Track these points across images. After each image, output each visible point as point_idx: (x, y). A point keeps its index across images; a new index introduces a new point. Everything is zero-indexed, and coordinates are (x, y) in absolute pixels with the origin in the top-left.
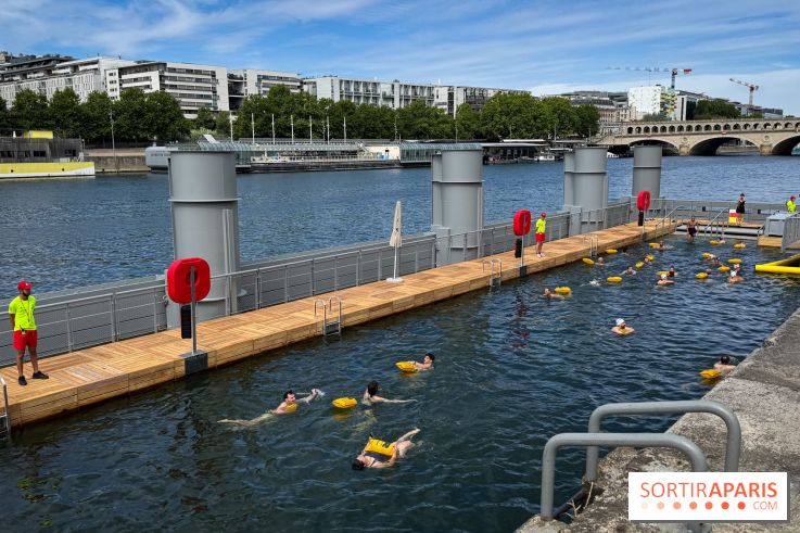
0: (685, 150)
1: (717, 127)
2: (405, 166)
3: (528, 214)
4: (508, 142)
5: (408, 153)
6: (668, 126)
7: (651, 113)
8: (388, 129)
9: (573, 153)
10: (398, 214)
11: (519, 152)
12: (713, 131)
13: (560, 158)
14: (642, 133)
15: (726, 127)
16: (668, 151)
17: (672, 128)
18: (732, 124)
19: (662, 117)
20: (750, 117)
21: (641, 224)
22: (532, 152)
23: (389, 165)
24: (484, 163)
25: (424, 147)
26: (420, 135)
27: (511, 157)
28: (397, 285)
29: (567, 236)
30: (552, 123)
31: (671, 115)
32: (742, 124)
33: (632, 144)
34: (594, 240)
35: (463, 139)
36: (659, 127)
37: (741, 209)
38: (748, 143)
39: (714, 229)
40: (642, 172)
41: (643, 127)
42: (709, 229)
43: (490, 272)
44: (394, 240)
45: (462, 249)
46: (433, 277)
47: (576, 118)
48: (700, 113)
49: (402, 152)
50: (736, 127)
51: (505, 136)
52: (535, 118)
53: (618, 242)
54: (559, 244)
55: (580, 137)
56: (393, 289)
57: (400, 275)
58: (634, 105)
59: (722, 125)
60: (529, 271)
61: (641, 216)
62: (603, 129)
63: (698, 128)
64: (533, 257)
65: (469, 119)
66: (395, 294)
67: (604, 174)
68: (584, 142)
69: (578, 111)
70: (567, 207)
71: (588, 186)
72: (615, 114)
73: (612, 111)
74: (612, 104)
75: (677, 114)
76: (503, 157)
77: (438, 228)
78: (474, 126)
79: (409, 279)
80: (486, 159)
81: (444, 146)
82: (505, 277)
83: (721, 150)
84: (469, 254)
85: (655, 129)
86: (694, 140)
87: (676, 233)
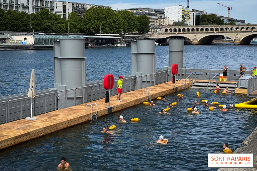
0: (195, 42)
1: (212, 29)
2: (37, 49)
3: (112, 77)
4: (99, 35)
5: (39, 41)
6: (186, 28)
7: (177, 21)
8: (26, 26)
9: (136, 42)
10: (32, 78)
11: (106, 41)
12: (209, 31)
13: (129, 45)
14: (173, 32)
15: (217, 29)
16: (187, 42)
17: (188, 30)
18: (219, 27)
19: (182, 23)
20: (229, 24)
21: (174, 82)
22: (113, 41)
23: (27, 47)
24: (85, 47)
25: (48, 37)
26: (46, 30)
27: (101, 44)
28: (33, 121)
29: (134, 90)
30: (124, 25)
31: (188, 22)
32: (224, 28)
33: (168, 38)
34: (150, 92)
35: (73, 33)
36: (182, 29)
37: (225, 74)
38: (228, 38)
39: (212, 85)
40: (174, 53)
41: (173, 29)
42: (209, 85)
43: (91, 112)
44: (31, 93)
45: (73, 98)
46: (56, 115)
47: (137, 23)
48: (203, 21)
49: (35, 40)
50: (222, 29)
51: (98, 32)
52: (114, 22)
53: (162, 92)
54: (130, 94)
55: (140, 34)
56: (31, 124)
57: (35, 115)
58: (168, 16)
59: (214, 28)
60: (114, 110)
61: (174, 78)
62: (152, 30)
63: (202, 30)
64: (115, 102)
65: (76, 22)
66: (32, 127)
67: (153, 54)
68: (142, 36)
69: (138, 19)
70: (134, 73)
71: (145, 61)
72: (158, 21)
73: (157, 19)
74: (156, 16)
75: (191, 22)
76: (97, 44)
77: (59, 86)
78: (79, 26)
79: (41, 118)
80: (86, 45)
81: (61, 37)
82: (100, 115)
83: (214, 42)
84: (78, 101)
85: (180, 30)
86: (200, 36)
87: (193, 87)
